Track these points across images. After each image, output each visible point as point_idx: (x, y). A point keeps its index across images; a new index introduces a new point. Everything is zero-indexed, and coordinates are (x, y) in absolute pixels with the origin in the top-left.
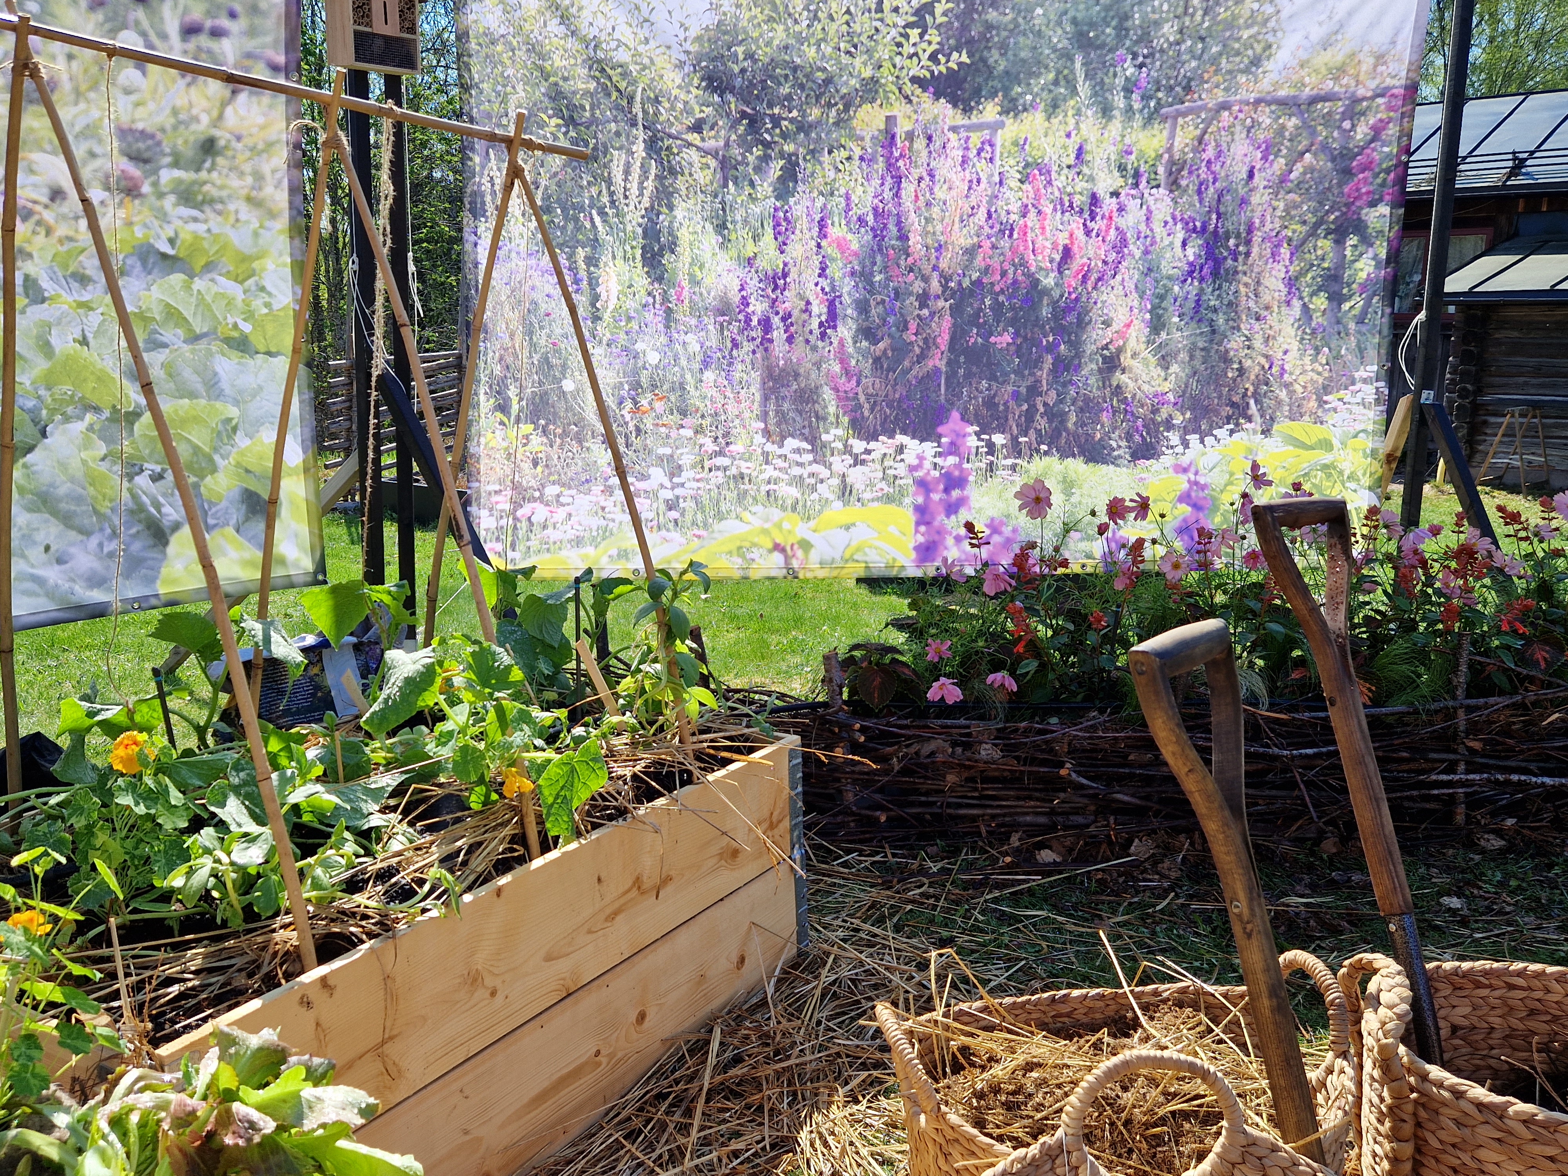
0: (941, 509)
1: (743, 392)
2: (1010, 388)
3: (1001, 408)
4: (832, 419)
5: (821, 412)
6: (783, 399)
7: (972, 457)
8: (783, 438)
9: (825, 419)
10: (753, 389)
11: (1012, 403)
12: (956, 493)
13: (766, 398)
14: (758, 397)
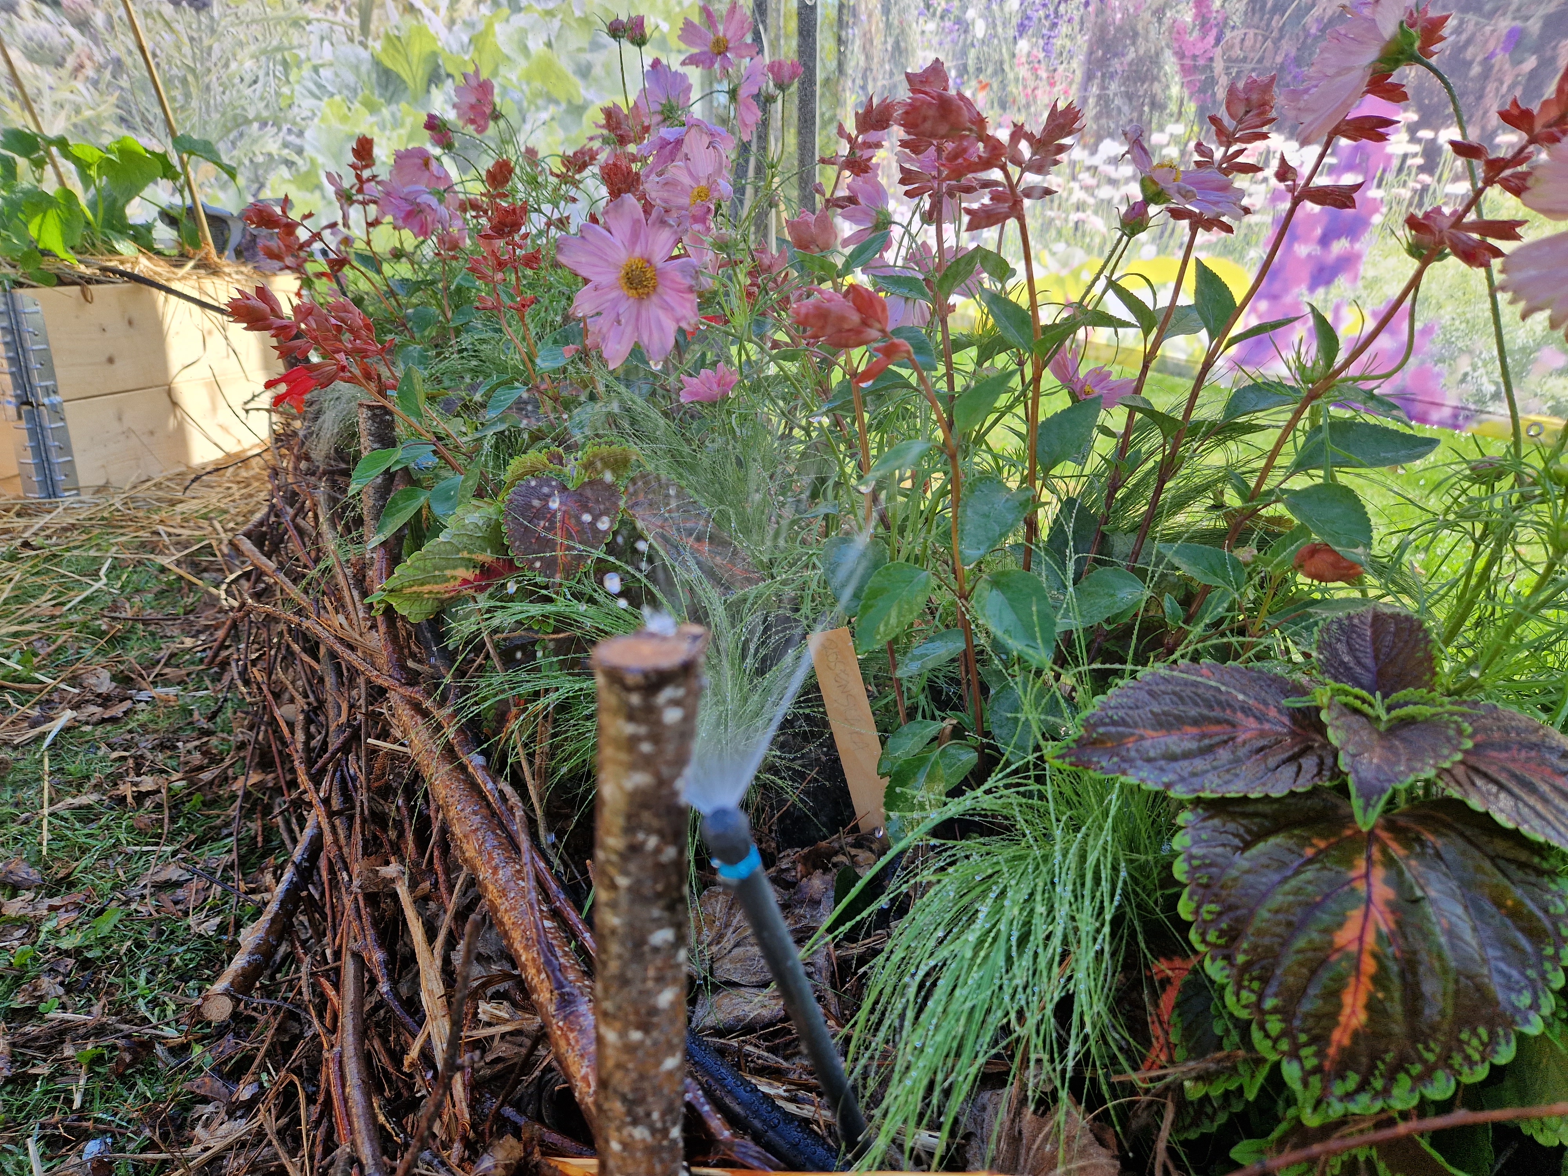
0: (1305, 274)
1: (1061, 68)
2: (1505, 24)
3: (1476, 70)
4: (1173, 107)
5: (1160, 96)
6: (1112, 77)
7: (1390, 177)
8: (1099, 139)
9: (1162, 107)
10: (1075, 64)
11: (1501, 59)
12: (1340, 246)
13: (1089, 77)
14: (1079, 76)
